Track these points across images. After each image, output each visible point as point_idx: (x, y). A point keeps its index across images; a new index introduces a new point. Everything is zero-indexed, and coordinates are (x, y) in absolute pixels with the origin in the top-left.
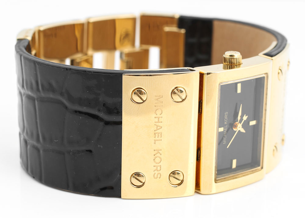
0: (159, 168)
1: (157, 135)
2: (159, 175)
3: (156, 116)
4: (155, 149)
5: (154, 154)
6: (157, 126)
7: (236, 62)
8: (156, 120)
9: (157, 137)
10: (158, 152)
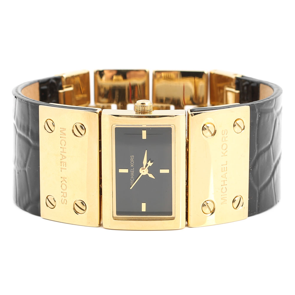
0: (65, 194)
1: (62, 163)
2: (65, 201)
3: (62, 146)
4: (62, 177)
5: (61, 180)
6: (63, 156)
7: (140, 110)
8: (62, 150)
9: (62, 165)
10: (64, 179)
